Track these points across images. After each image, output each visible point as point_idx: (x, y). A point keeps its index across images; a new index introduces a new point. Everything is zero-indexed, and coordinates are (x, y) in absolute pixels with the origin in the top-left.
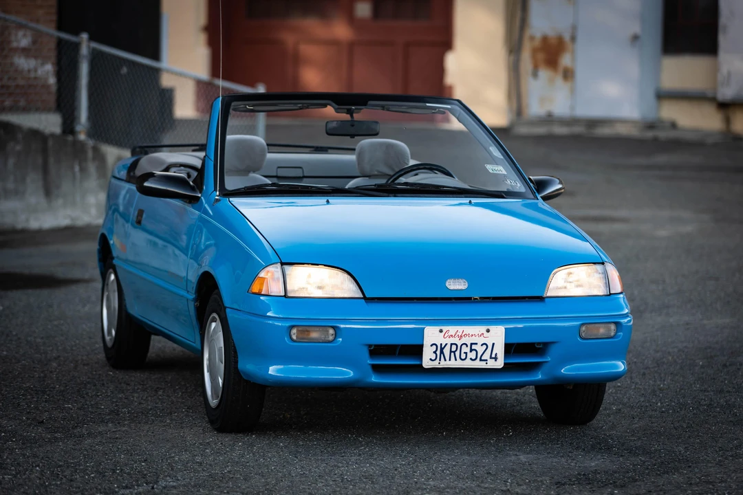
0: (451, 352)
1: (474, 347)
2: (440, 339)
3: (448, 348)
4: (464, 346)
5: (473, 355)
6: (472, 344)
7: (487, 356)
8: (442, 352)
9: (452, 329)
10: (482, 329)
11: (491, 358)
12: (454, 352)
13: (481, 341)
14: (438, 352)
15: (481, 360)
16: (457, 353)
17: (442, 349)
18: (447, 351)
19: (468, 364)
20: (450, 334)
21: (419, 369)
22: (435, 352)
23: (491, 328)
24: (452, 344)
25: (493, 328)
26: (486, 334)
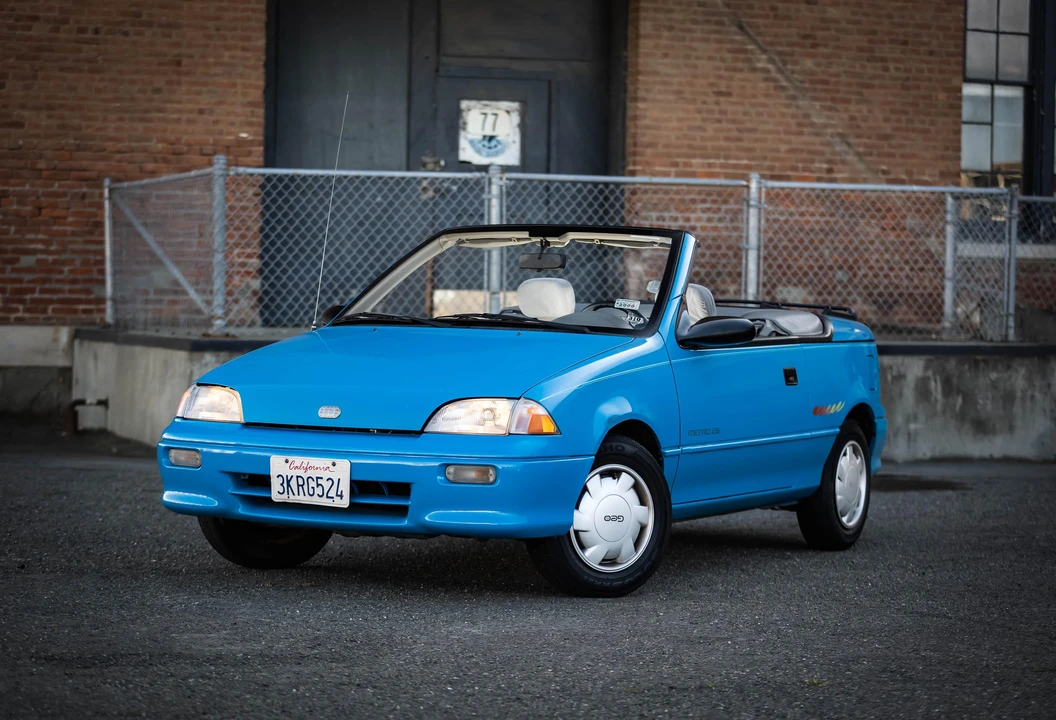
0: (298, 485)
1: (320, 481)
2: (286, 471)
3: (294, 479)
4: (310, 480)
5: (319, 491)
6: (317, 478)
7: (332, 493)
8: (289, 485)
9: (298, 460)
10: (327, 462)
11: (337, 495)
12: (302, 486)
13: (326, 475)
14: (285, 485)
15: (328, 497)
16: (305, 487)
17: (288, 482)
18: (293, 483)
19: (316, 501)
20: (295, 465)
21: (268, 502)
22: (282, 484)
23: (337, 461)
24: (298, 477)
25: (338, 461)
26: (332, 468)
